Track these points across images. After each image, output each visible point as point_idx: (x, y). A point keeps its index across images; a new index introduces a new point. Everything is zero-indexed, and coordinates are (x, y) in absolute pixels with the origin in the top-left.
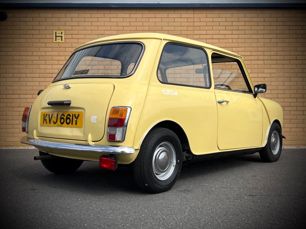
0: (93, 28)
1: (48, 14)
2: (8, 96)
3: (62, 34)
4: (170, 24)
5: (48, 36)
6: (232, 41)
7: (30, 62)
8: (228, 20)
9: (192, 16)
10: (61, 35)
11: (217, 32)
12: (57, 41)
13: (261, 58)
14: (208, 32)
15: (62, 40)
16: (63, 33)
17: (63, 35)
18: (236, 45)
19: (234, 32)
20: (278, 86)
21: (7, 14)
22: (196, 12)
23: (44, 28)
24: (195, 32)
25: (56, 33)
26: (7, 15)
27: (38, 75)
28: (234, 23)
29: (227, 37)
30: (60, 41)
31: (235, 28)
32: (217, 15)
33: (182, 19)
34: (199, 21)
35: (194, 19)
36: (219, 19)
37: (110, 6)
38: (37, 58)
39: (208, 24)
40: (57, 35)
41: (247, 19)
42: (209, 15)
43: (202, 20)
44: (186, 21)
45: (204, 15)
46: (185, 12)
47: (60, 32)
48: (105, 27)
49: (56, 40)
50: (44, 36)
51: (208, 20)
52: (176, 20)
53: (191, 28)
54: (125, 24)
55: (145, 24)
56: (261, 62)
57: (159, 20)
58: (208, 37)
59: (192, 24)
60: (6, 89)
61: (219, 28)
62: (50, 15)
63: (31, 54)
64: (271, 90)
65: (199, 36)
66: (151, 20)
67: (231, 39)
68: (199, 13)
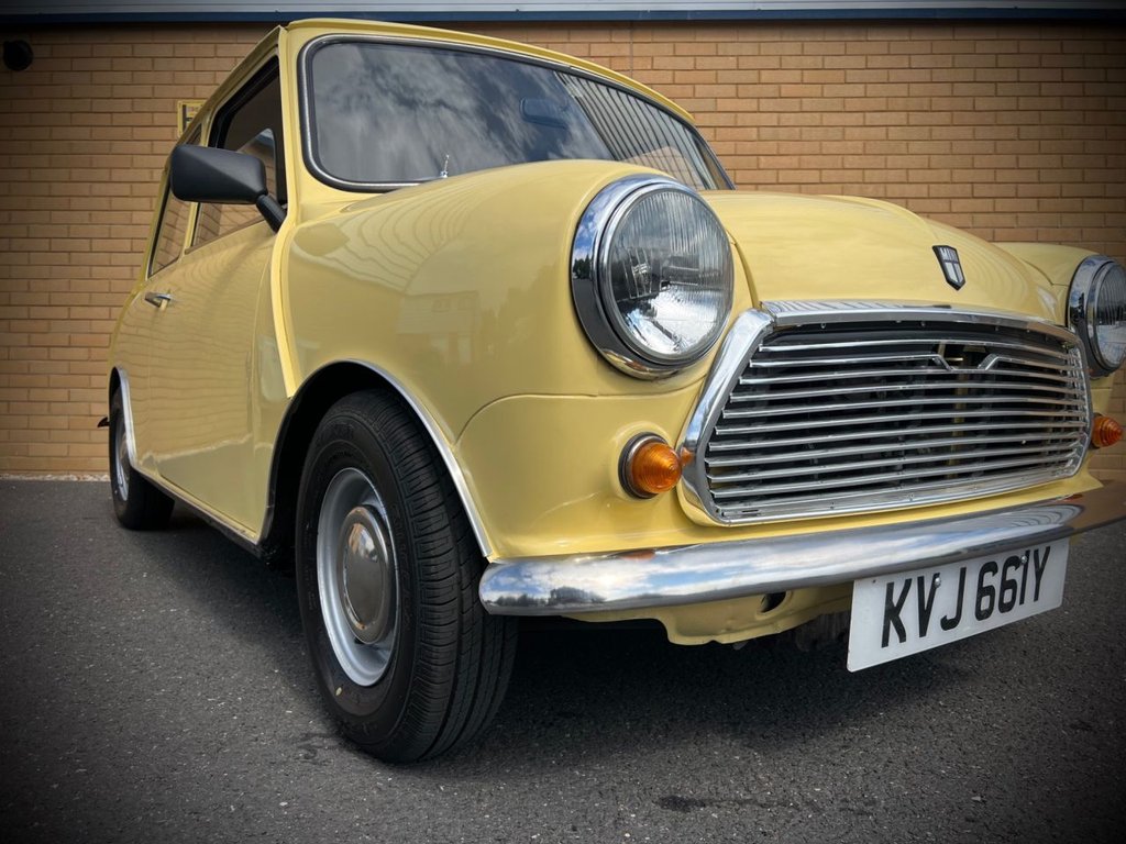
1: (161, 47)
2: (35, 312)
5: (159, 119)
6: (759, 135)
7: (104, 203)
8: (746, 63)
9: (625, 50)
11: (709, 104)
18: (771, 147)
19: (765, 104)
21: (33, 48)
22: (641, 36)
23: (146, 91)
25: (184, 107)
26: (31, 51)
27: (126, 245)
28: (766, 76)
29: (743, 119)
31: (770, 90)
32: (710, 49)
34: (649, 67)
35: (632, 62)
36: (718, 62)
38: (125, 189)
39: (679, 77)
40: (188, 115)
41: (808, 62)
42: (683, 49)
43: (658, 63)
45: (667, 49)
46: (602, 36)
47: (199, 105)
50: (146, 119)
51: (680, 63)
60: (29, 287)
61: (716, 90)
62: (166, 50)
63: (104, 175)
67: (755, 129)
68: (650, 40)
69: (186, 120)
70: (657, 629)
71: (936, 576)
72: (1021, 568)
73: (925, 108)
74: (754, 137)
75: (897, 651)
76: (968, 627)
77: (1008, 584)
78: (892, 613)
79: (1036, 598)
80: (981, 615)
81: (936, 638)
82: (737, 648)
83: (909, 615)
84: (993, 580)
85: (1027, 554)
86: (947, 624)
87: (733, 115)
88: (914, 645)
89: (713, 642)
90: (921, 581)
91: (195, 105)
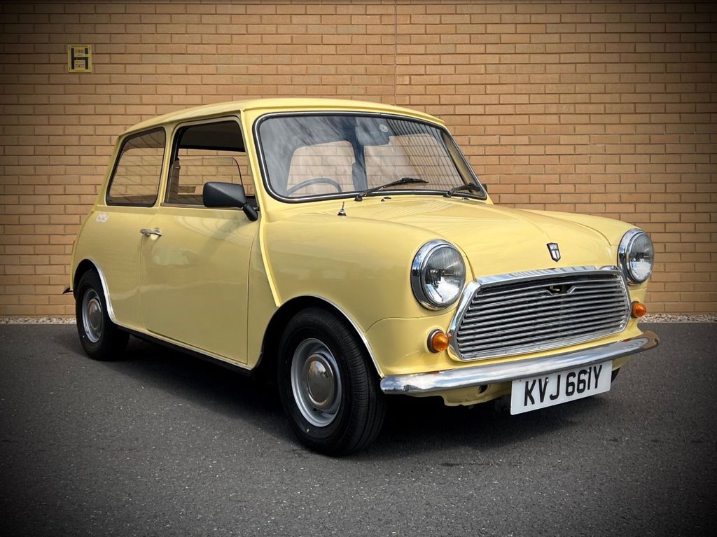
0: (159, 38)
1: (55, 6)
3: (87, 52)
4: (341, 29)
5: (54, 58)
6: (486, 70)
7: (14, 119)
8: (476, 19)
9: (391, 10)
10: (84, 55)
11: (451, 49)
12: (77, 69)
13: (553, 109)
14: (430, 49)
15: (87, 68)
16: (90, 52)
17: (89, 55)
18: (495, 78)
19: (490, 48)
20: (592, 176)
23: (44, 38)
24: (400, 49)
25: (73, 50)
27: (31, 150)
28: (490, 28)
29: (474, 59)
30: (83, 69)
31: (493, 39)
32: (451, 9)
33: (369, 17)
34: (408, 22)
35: (396, 18)
36: (456, 19)
38: (29, 109)
39: (430, 29)
40: (76, 55)
41: (520, 18)
42: (431, 9)
43: (414, 19)
44: (378, 22)
45: (420, 9)
47: (83, 49)
48: (187, 36)
49: (73, 68)
50: (44, 58)
51: (430, 19)
52: (355, 20)
53: (389, 40)
54: (235, 29)
56: (554, 119)
57: (316, 19)
58: (430, 59)
59: (391, 30)
61: (456, 38)
62: (59, 8)
63: (13, 99)
64: (574, 184)
65: (408, 57)
66: (295, 19)
67: (483, 66)
68: (409, 3)
69: (73, 59)
70: (440, 399)
71: (547, 378)
72: (588, 375)
73: (602, 51)
74: (483, 71)
75: (531, 407)
76: (563, 399)
77: (580, 381)
78: (528, 393)
79: (596, 387)
80: (568, 394)
81: (548, 403)
82: (470, 408)
83: (536, 393)
84: (574, 380)
85: (590, 369)
86: (552, 397)
87: (468, 55)
88: (538, 405)
89: (461, 405)
90: (540, 381)
91: (80, 49)
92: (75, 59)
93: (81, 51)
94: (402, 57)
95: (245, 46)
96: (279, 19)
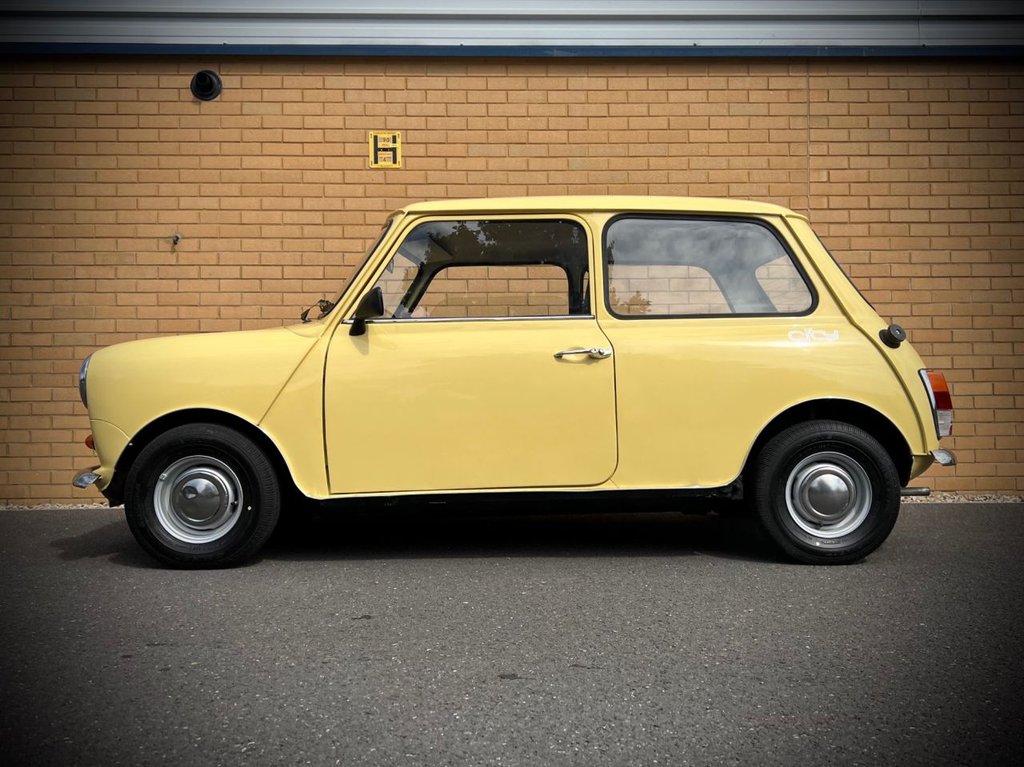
0: (492, 123)
1: (353, 80)
3: (394, 141)
4: (735, 109)
5: (350, 149)
6: (930, 163)
7: (296, 231)
8: (915, 96)
9: (802, 83)
10: (391, 145)
11: (883, 135)
12: (381, 164)
14: (855, 135)
15: (395, 162)
16: (399, 140)
17: (398, 145)
18: (942, 174)
19: (934, 135)
21: (221, 78)
22: (818, 71)
23: (339, 122)
24: (815, 135)
25: (376, 137)
26: (219, 82)
27: (319, 272)
28: (935, 108)
29: (914, 149)
30: (389, 164)
31: (940, 122)
32: (881, 82)
33: (771, 92)
34: (825, 100)
35: (808, 95)
36: (889, 95)
37: (549, 53)
38: (318, 217)
39: (854, 109)
40: (380, 145)
41: (975, 95)
42: (855, 82)
43: (833, 96)
44: (785, 100)
45: (842, 82)
46: (781, 71)
47: (390, 136)
48: (529, 119)
49: (376, 162)
50: (338, 149)
51: (855, 96)
52: (754, 96)
53: (800, 123)
54: (592, 110)
55: (655, 109)
57: (701, 96)
58: (855, 148)
59: (802, 109)
61: (889, 121)
62: (357, 82)
63: (296, 203)
65: (825, 146)
66: (673, 96)
67: (927, 158)
68: (826, 74)
69: (377, 150)
74: (926, 165)
87: (905, 144)
91: (386, 136)
92: (380, 150)
93: (388, 140)
94: (816, 146)
95: (606, 132)
96: (651, 96)
